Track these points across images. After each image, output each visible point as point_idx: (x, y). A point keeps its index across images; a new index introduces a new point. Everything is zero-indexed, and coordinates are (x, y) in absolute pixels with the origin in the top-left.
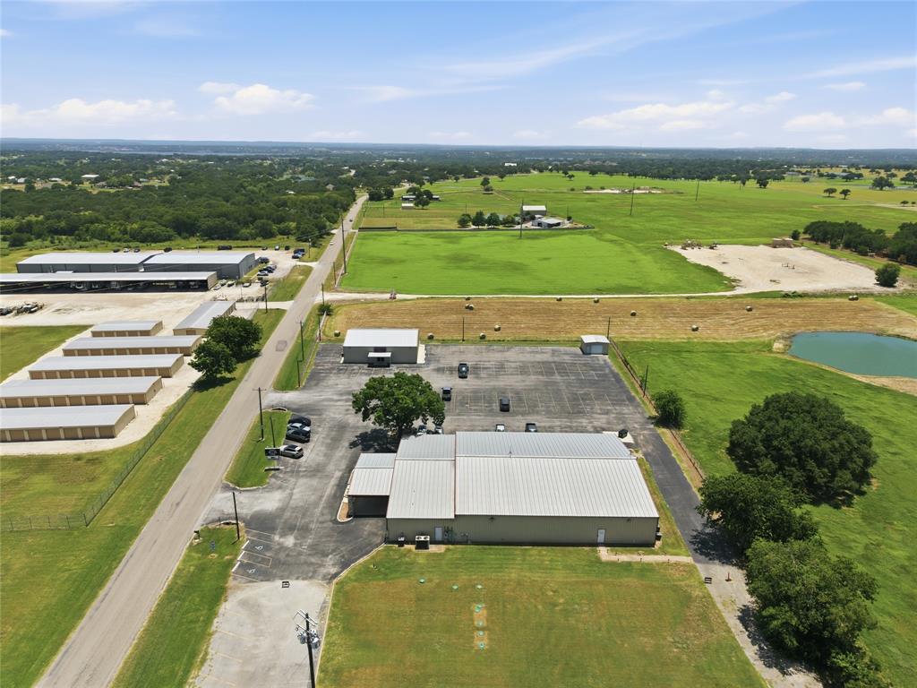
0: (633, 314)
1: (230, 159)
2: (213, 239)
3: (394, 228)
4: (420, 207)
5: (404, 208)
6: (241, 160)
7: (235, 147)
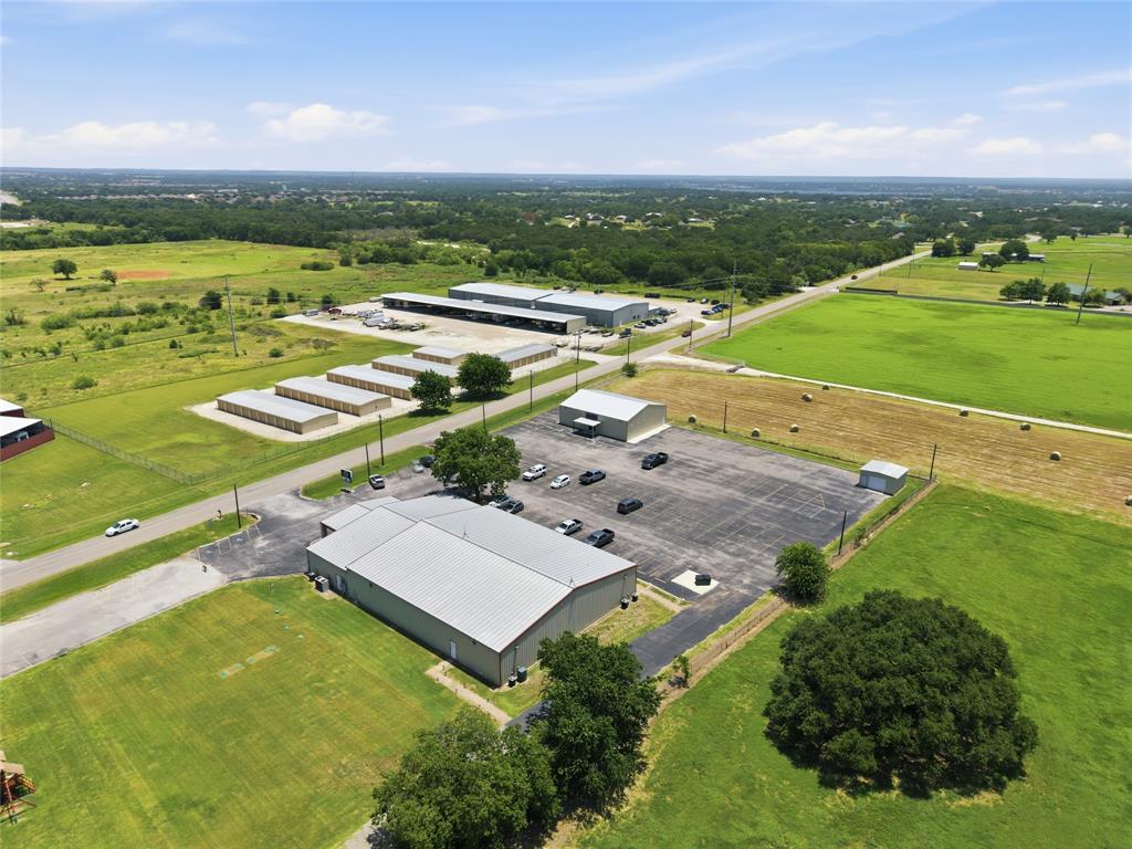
0: (1055, 458)
1: (838, 198)
2: (655, 285)
3: (893, 293)
4: (988, 267)
5: (962, 268)
6: (850, 199)
7: (867, 185)
